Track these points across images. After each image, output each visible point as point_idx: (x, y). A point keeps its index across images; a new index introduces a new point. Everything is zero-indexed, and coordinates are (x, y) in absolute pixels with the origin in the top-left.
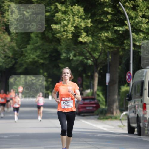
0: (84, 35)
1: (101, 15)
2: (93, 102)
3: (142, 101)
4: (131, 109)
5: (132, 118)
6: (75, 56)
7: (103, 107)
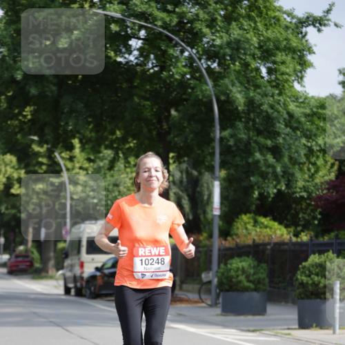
0: (16, 186)
1: (35, 166)
2: (26, 259)
3: (79, 259)
4: (67, 267)
5: (69, 277)
6: (7, 209)
7: (37, 265)
